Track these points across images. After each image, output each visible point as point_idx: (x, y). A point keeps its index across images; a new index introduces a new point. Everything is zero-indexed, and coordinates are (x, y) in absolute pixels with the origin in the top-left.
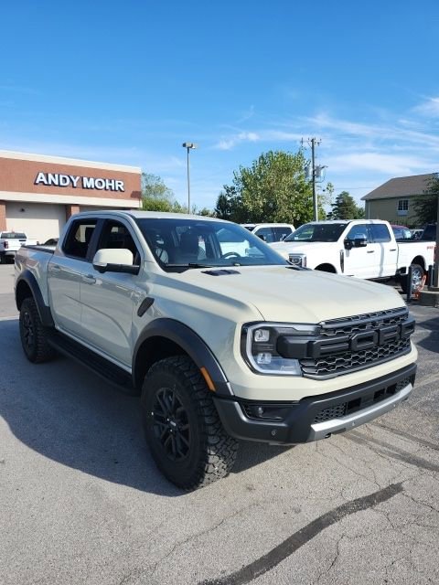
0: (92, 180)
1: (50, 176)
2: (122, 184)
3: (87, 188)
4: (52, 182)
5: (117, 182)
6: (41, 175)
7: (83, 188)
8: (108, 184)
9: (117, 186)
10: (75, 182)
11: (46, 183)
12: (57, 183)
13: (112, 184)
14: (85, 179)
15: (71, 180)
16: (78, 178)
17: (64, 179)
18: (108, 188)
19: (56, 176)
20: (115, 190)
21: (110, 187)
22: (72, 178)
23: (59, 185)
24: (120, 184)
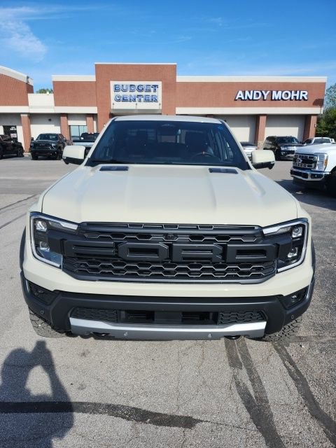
0: (280, 92)
1: (247, 93)
2: (306, 94)
3: (275, 100)
4: (248, 97)
5: (302, 92)
6: (240, 92)
7: (272, 100)
8: (293, 95)
9: (302, 95)
10: (266, 95)
11: (243, 98)
12: (251, 98)
13: (297, 95)
14: (274, 93)
15: (263, 94)
16: (268, 92)
17: (258, 94)
18: (292, 98)
19: (252, 92)
20: (299, 100)
21: (295, 97)
22: (264, 92)
23: (253, 100)
24: (304, 94)
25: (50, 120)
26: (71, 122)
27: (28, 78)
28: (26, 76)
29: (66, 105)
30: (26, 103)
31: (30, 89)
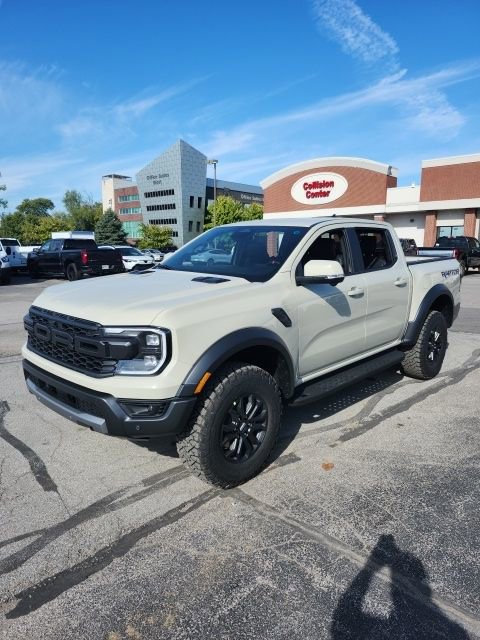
25: (412, 221)
26: (440, 223)
27: (390, 168)
28: (388, 166)
29: (436, 199)
30: (383, 200)
31: (392, 182)
